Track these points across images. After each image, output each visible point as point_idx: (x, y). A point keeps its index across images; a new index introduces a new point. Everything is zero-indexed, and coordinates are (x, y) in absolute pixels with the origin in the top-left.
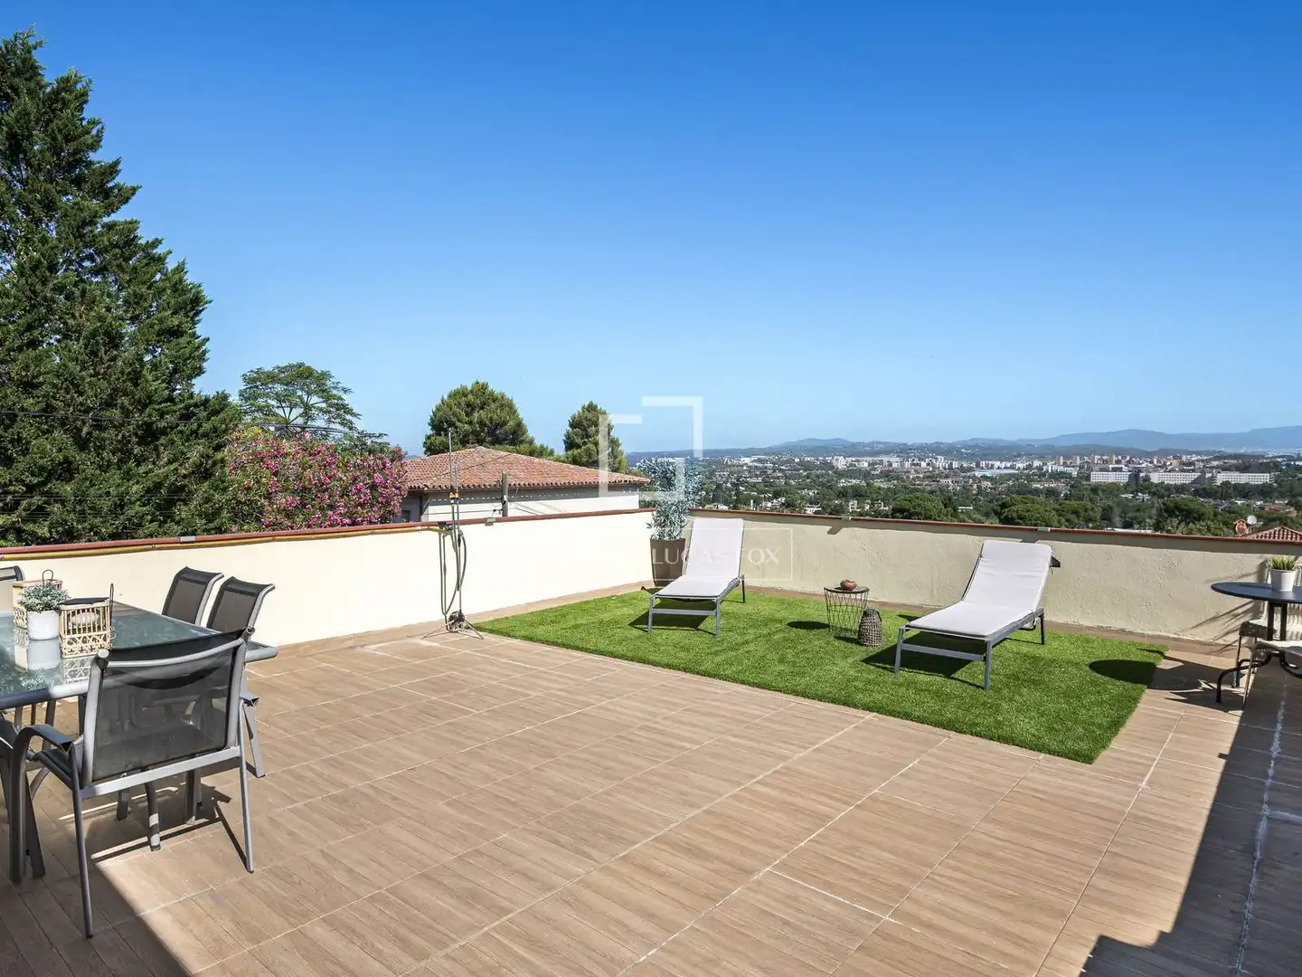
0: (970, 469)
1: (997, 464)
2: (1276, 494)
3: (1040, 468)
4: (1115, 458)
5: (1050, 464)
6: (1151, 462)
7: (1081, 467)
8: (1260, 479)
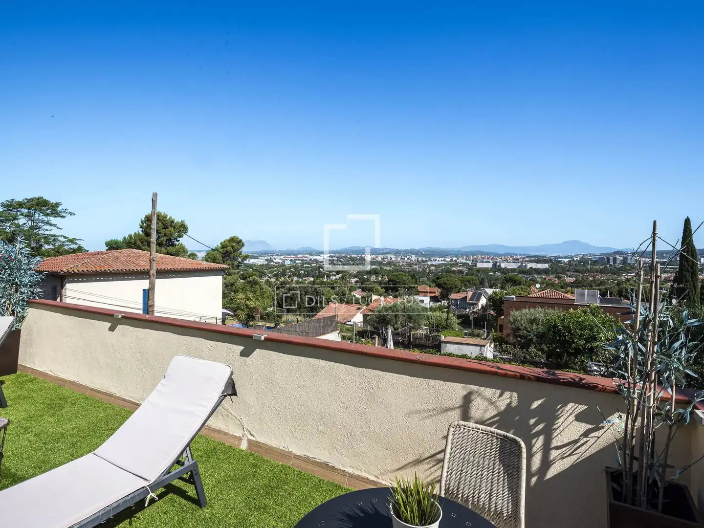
0: (426, 261)
1: (438, 259)
2: (551, 273)
3: (456, 261)
4: (487, 257)
5: (460, 259)
6: (502, 259)
7: (473, 261)
8: (545, 266)
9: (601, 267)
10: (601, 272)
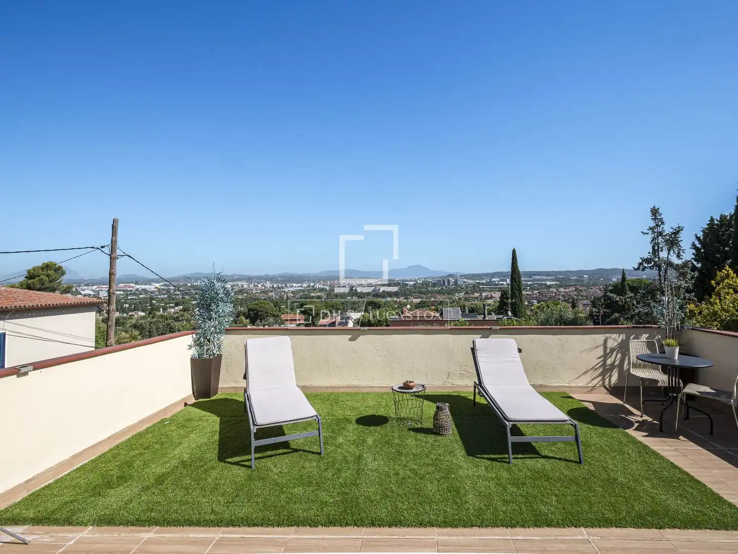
0: (282, 288)
1: (295, 285)
2: (400, 295)
3: (313, 287)
5: (317, 285)
7: (330, 286)
8: (395, 289)
9: (439, 288)
10: (440, 292)
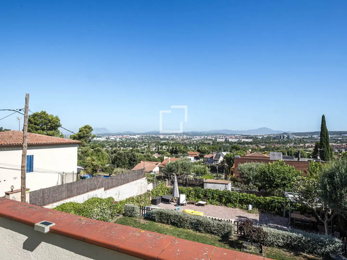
0: (191, 138)
1: (197, 137)
2: (253, 144)
3: (206, 138)
4: (222, 136)
5: (208, 137)
6: (229, 137)
7: (215, 138)
8: (250, 140)
9: (277, 141)
10: (277, 143)
